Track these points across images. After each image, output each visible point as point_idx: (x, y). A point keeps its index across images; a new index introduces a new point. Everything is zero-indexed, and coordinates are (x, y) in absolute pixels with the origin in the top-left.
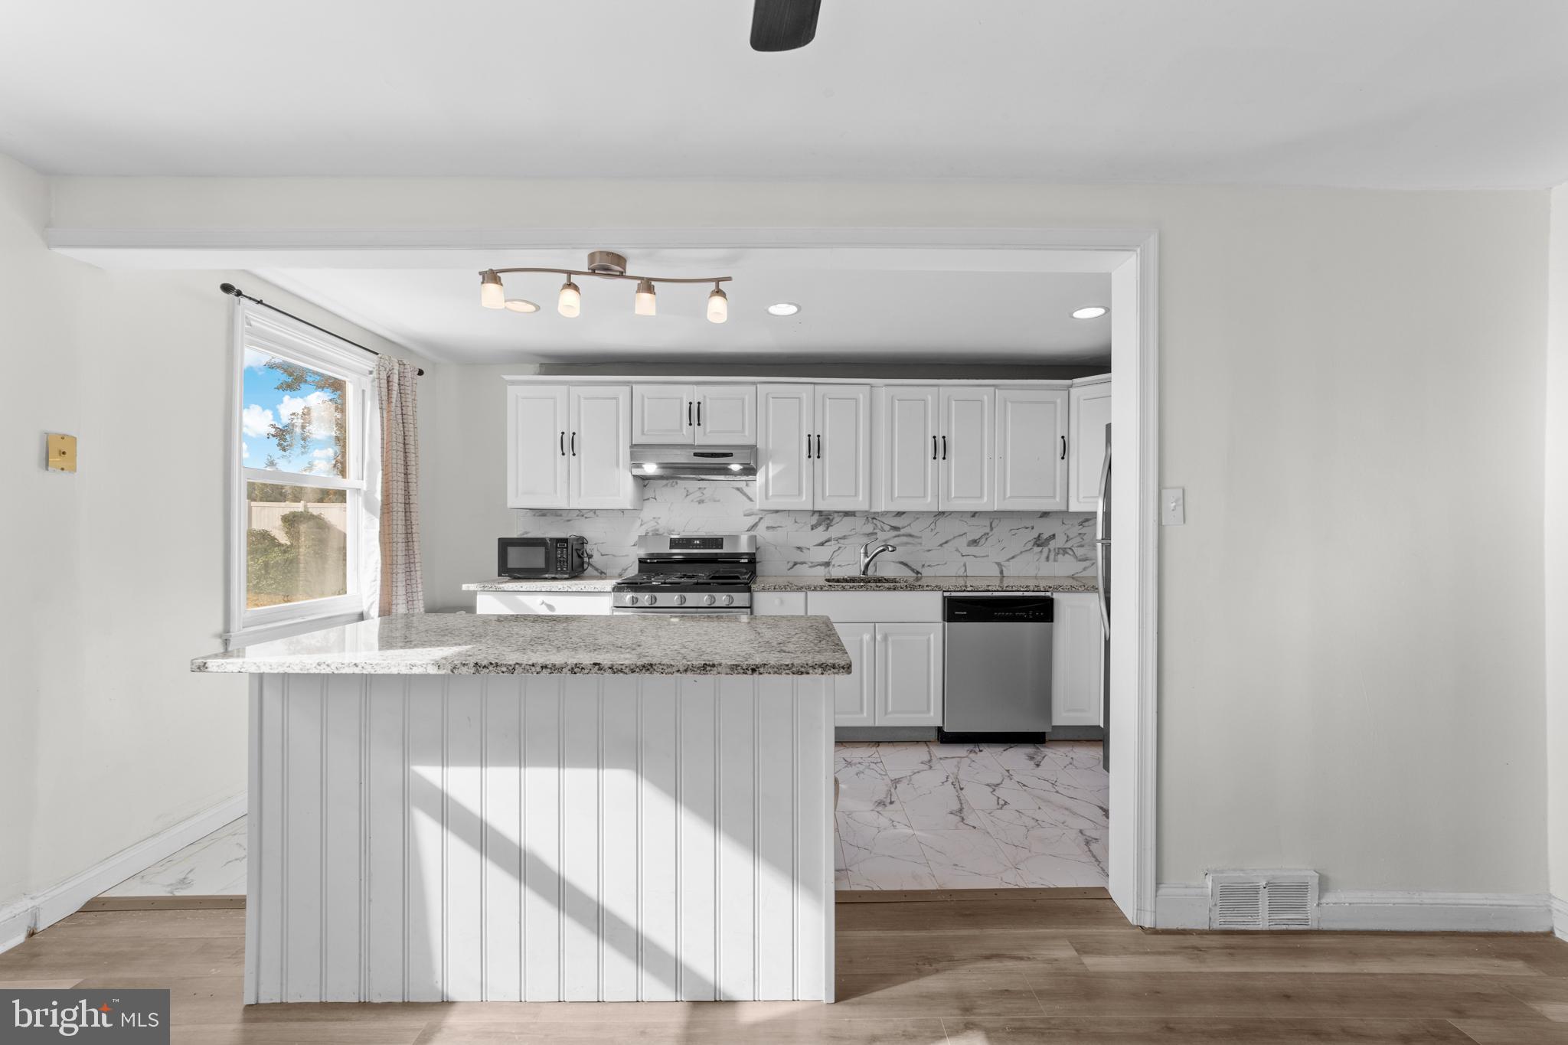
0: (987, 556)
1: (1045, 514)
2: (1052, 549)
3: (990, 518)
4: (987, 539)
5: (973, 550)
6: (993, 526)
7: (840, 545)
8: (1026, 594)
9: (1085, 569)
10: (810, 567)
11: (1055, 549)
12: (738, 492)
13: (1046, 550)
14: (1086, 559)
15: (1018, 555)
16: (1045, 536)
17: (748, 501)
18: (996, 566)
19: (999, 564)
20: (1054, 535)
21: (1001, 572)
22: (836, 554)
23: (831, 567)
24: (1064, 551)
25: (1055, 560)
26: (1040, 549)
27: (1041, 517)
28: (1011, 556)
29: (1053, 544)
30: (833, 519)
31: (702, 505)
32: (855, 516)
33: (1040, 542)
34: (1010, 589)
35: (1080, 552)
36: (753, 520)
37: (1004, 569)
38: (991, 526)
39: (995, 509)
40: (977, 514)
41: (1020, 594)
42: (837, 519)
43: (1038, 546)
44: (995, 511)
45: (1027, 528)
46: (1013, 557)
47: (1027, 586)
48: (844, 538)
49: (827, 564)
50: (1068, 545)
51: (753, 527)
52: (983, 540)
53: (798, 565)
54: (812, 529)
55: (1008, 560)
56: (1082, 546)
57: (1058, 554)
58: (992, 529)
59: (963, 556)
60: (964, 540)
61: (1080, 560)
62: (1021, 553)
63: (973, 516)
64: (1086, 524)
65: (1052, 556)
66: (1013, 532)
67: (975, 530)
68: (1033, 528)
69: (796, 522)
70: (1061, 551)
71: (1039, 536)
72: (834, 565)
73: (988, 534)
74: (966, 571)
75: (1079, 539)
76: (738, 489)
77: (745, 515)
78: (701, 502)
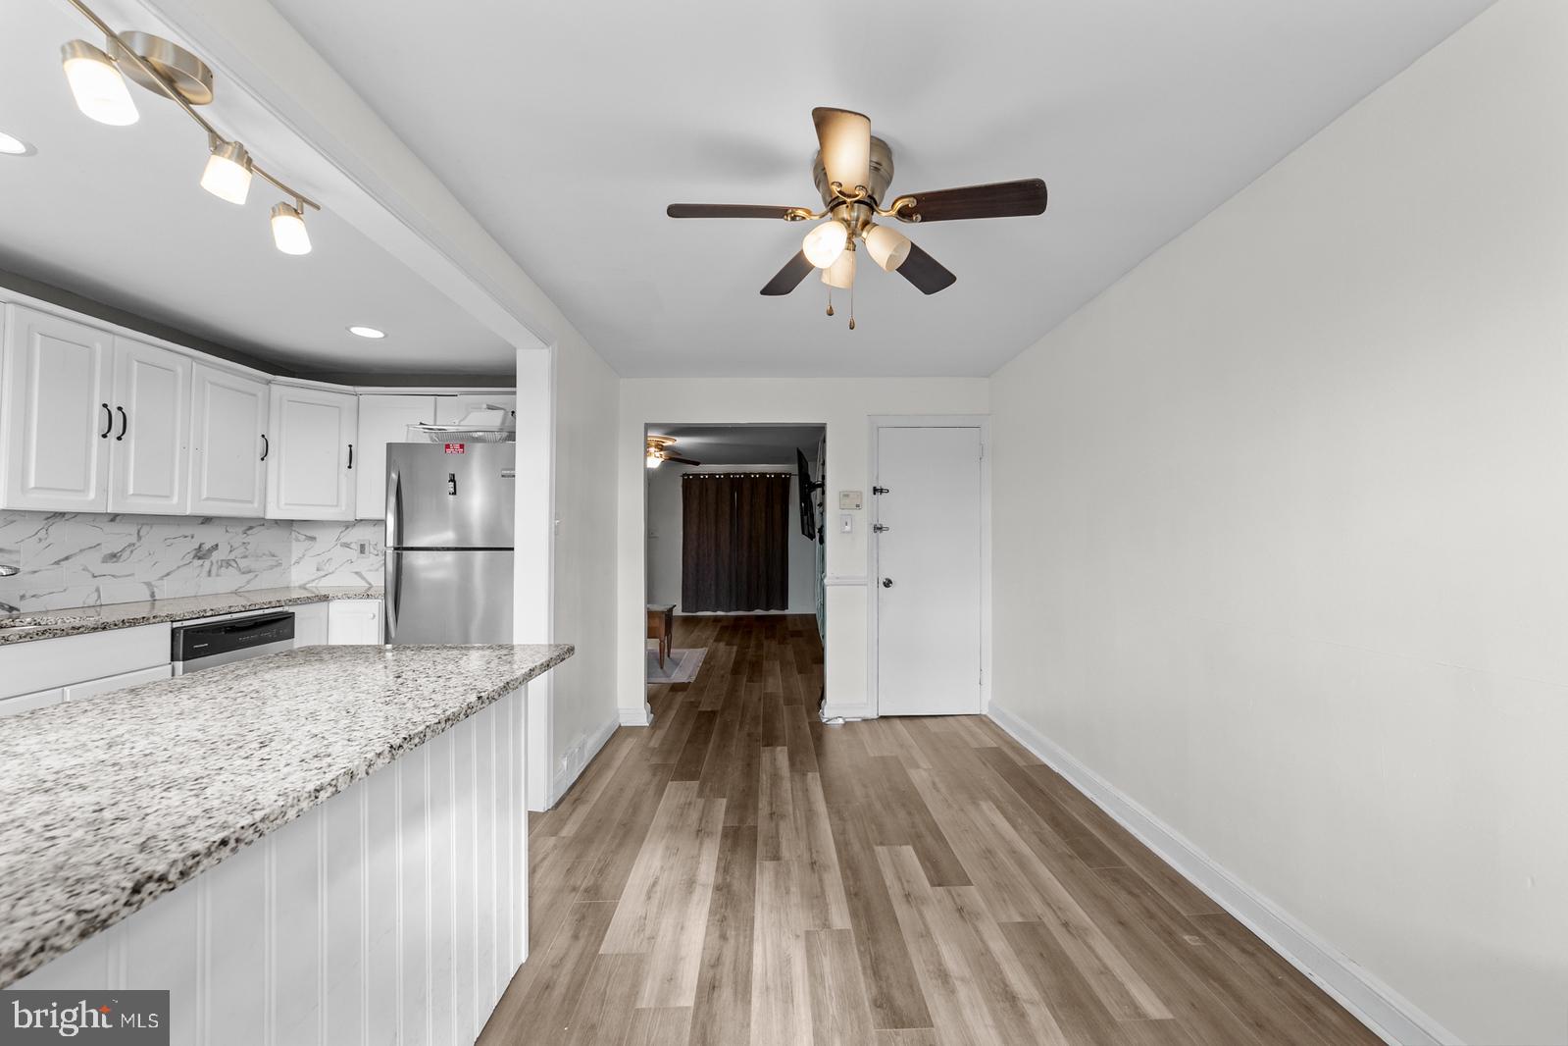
0: (133, 575)
1: (207, 520)
2: (214, 562)
3: (138, 524)
4: (132, 552)
5: (111, 567)
6: (141, 534)
8: (267, 611)
9: (248, 582)
11: (217, 562)
13: (207, 563)
14: (250, 572)
15: (174, 570)
16: (206, 547)
18: (145, 586)
19: (149, 584)
20: (217, 545)
21: (153, 595)
24: (228, 563)
25: (217, 575)
26: (201, 562)
27: (202, 523)
28: (165, 573)
29: (216, 556)
33: (201, 554)
34: (252, 608)
35: (243, 563)
37: (155, 589)
38: (138, 534)
39: (188, 513)
40: (118, 518)
41: (260, 612)
43: (199, 558)
44: (186, 516)
45: (186, 537)
46: (168, 574)
47: (270, 603)
50: (232, 556)
52: (128, 552)
55: (161, 578)
56: (245, 557)
57: (221, 566)
58: (139, 538)
59: (95, 577)
60: (97, 556)
61: (244, 573)
62: (179, 567)
63: (113, 520)
64: (249, 532)
65: (214, 572)
66: (168, 542)
67: (115, 538)
68: (192, 537)
70: (224, 564)
71: (200, 547)
73: (134, 544)
74: (99, 597)
75: (242, 549)
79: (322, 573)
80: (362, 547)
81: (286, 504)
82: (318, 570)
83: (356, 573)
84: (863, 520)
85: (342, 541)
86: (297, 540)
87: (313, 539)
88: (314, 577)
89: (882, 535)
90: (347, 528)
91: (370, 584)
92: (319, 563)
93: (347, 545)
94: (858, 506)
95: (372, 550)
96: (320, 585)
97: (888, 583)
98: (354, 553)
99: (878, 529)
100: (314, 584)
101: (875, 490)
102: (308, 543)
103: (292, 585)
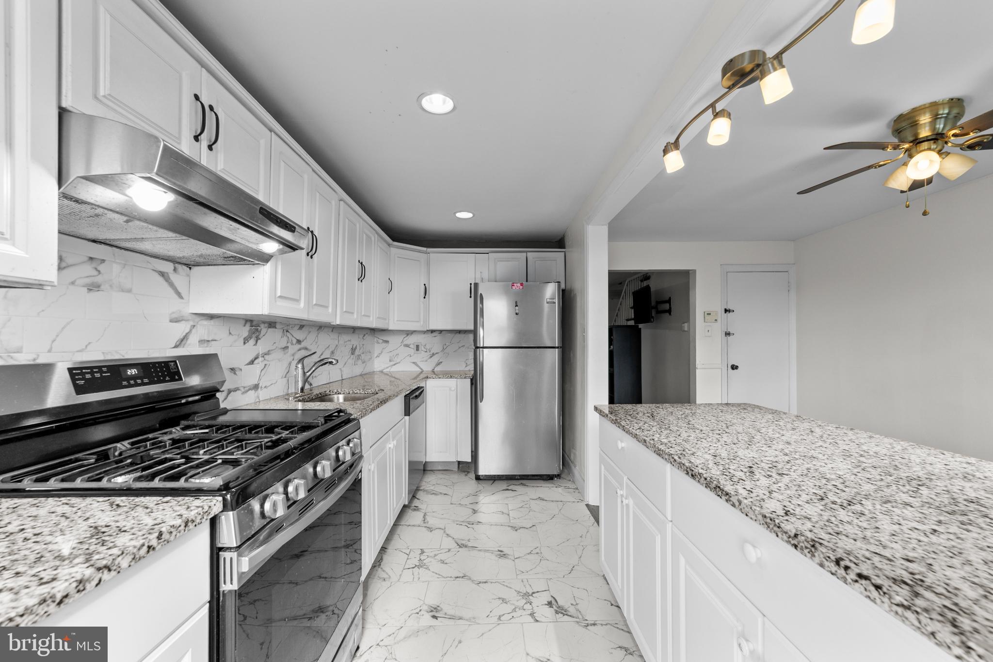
7: (266, 362)
10: (243, 393)
12: (161, 279)
17: (176, 296)
22: (263, 372)
23: (259, 389)
30: (261, 329)
31: (94, 294)
32: (276, 328)
36: (182, 328)
38: (338, 339)
42: (263, 329)
48: (268, 353)
49: (256, 387)
51: (182, 340)
53: (232, 393)
54: (245, 343)
69: (230, 333)
72: (261, 387)
76: (162, 274)
77: (171, 321)
78: (93, 287)
79: (392, 363)
80: (418, 347)
81: (397, 321)
82: (390, 361)
83: (414, 363)
84: (717, 330)
85: (404, 343)
86: (378, 343)
87: (387, 342)
88: (387, 366)
89: (730, 338)
90: (408, 335)
91: (422, 369)
92: (390, 357)
93: (407, 346)
94: (716, 320)
95: (423, 349)
96: (391, 370)
97: (734, 367)
98: (412, 351)
99: (728, 334)
100: (388, 370)
101: (726, 311)
102: (384, 345)
103: (375, 370)
